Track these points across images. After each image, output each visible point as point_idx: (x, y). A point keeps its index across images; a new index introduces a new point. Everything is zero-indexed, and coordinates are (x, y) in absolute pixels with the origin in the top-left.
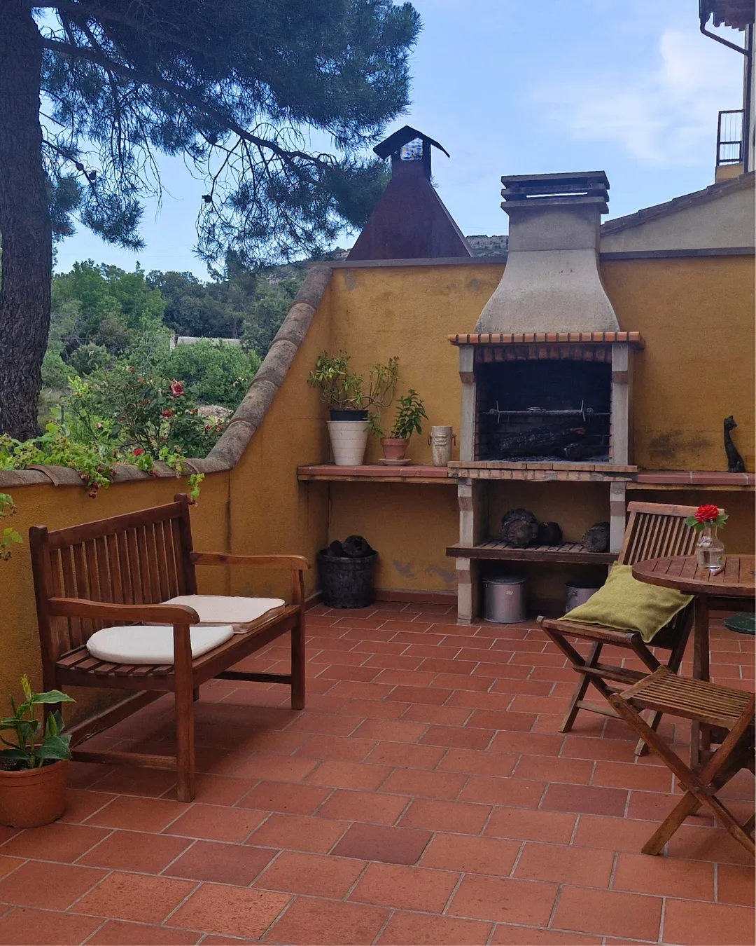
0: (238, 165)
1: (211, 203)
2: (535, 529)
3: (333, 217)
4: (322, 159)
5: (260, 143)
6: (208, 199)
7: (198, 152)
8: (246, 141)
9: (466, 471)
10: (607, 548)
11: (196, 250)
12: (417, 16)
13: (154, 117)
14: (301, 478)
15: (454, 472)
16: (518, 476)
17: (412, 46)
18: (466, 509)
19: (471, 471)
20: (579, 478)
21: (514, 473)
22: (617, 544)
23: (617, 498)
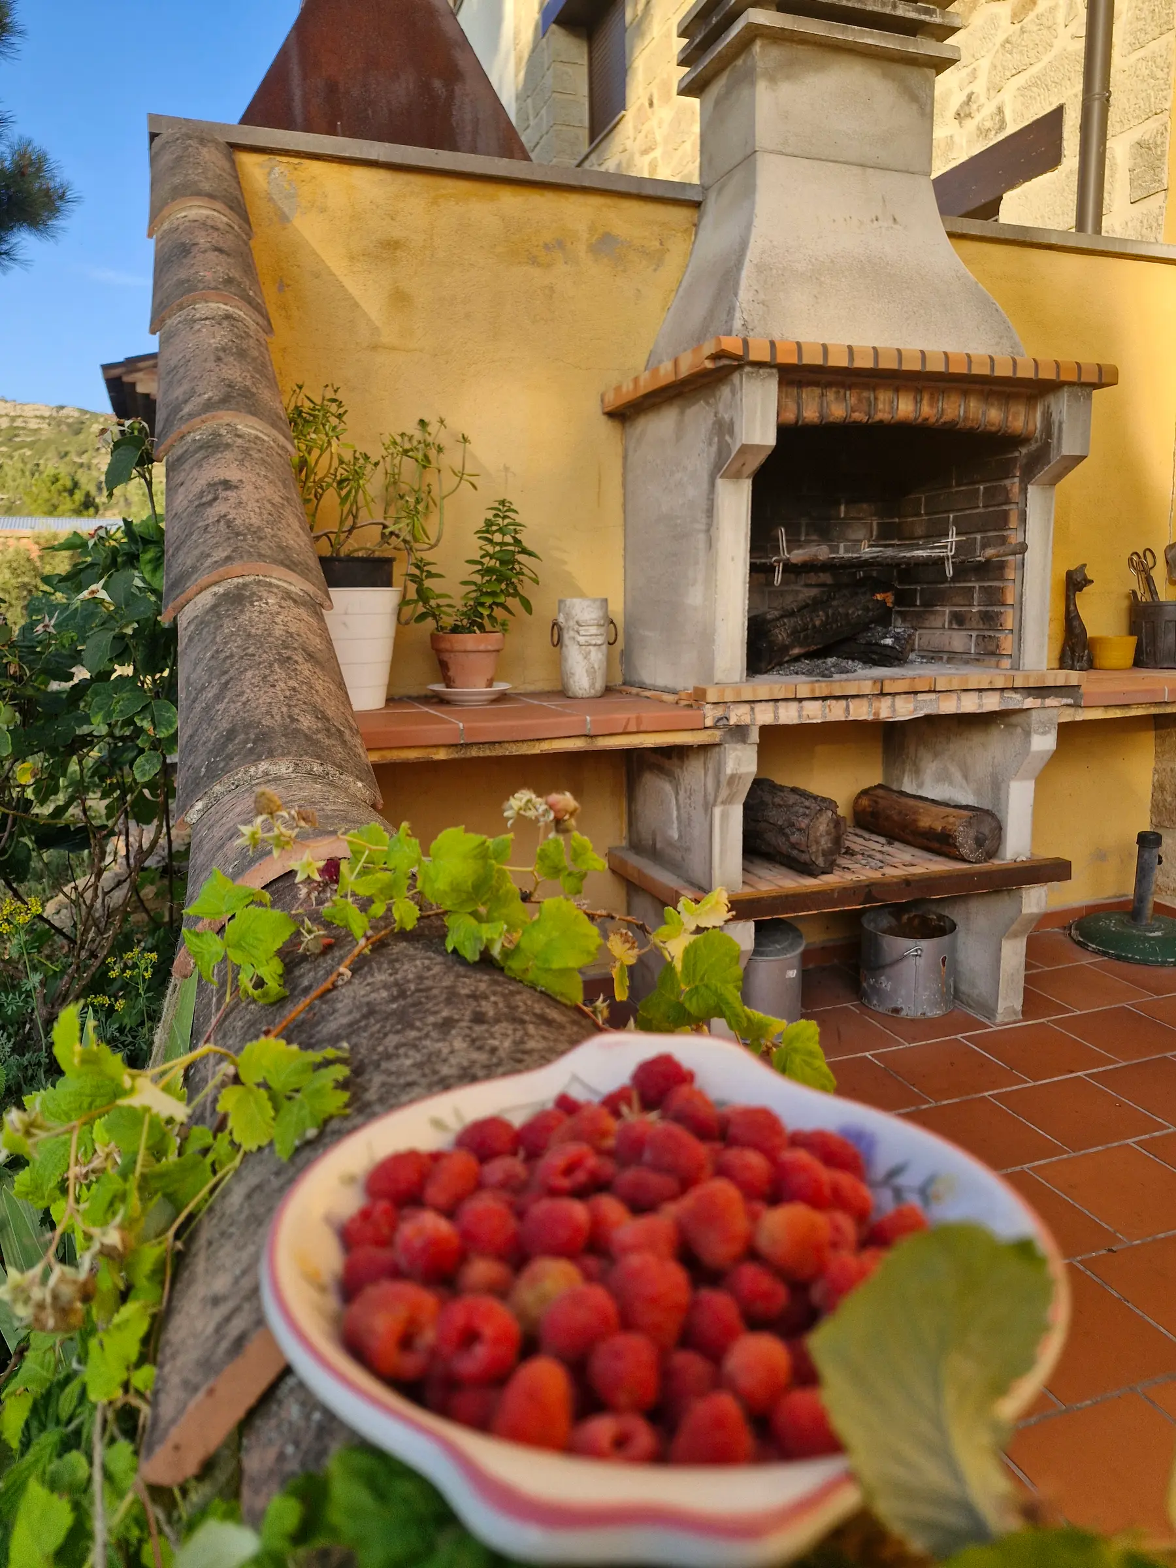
10: (998, 852)
15: (719, 712)
16: (861, 712)
19: (759, 707)
20: (980, 706)
21: (853, 704)
22: (1018, 840)
23: (1041, 744)
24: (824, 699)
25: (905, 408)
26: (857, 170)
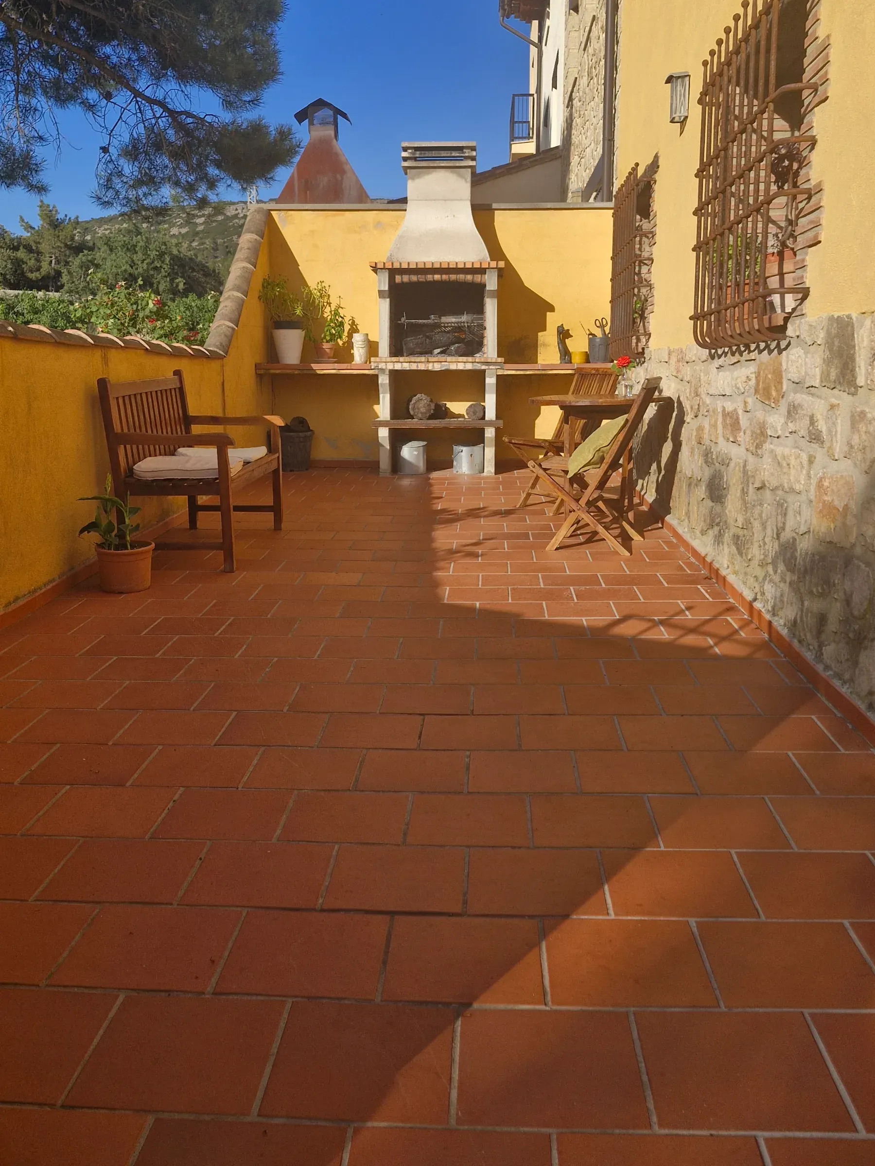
0: (132, 120)
1: (108, 154)
2: (434, 407)
3: (213, 171)
4: (208, 119)
5: (152, 101)
6: (105, 150)
7: (90, 107)
8: (138, 99)
9: (384, 364)
10: (483, 418)
11: (93, 195)
13: (44, 72)
14: (259, 372)
15: (376, 364)
16: (422, 367)
17: (279, 23)
18: (384, 393)
19: (388, 364)
20: (465, 367)
21: (419, 365)
22: (491, 414)
23: (491, 381)
24: (410, 362)
25: (437, 277)
26: (444, 201)
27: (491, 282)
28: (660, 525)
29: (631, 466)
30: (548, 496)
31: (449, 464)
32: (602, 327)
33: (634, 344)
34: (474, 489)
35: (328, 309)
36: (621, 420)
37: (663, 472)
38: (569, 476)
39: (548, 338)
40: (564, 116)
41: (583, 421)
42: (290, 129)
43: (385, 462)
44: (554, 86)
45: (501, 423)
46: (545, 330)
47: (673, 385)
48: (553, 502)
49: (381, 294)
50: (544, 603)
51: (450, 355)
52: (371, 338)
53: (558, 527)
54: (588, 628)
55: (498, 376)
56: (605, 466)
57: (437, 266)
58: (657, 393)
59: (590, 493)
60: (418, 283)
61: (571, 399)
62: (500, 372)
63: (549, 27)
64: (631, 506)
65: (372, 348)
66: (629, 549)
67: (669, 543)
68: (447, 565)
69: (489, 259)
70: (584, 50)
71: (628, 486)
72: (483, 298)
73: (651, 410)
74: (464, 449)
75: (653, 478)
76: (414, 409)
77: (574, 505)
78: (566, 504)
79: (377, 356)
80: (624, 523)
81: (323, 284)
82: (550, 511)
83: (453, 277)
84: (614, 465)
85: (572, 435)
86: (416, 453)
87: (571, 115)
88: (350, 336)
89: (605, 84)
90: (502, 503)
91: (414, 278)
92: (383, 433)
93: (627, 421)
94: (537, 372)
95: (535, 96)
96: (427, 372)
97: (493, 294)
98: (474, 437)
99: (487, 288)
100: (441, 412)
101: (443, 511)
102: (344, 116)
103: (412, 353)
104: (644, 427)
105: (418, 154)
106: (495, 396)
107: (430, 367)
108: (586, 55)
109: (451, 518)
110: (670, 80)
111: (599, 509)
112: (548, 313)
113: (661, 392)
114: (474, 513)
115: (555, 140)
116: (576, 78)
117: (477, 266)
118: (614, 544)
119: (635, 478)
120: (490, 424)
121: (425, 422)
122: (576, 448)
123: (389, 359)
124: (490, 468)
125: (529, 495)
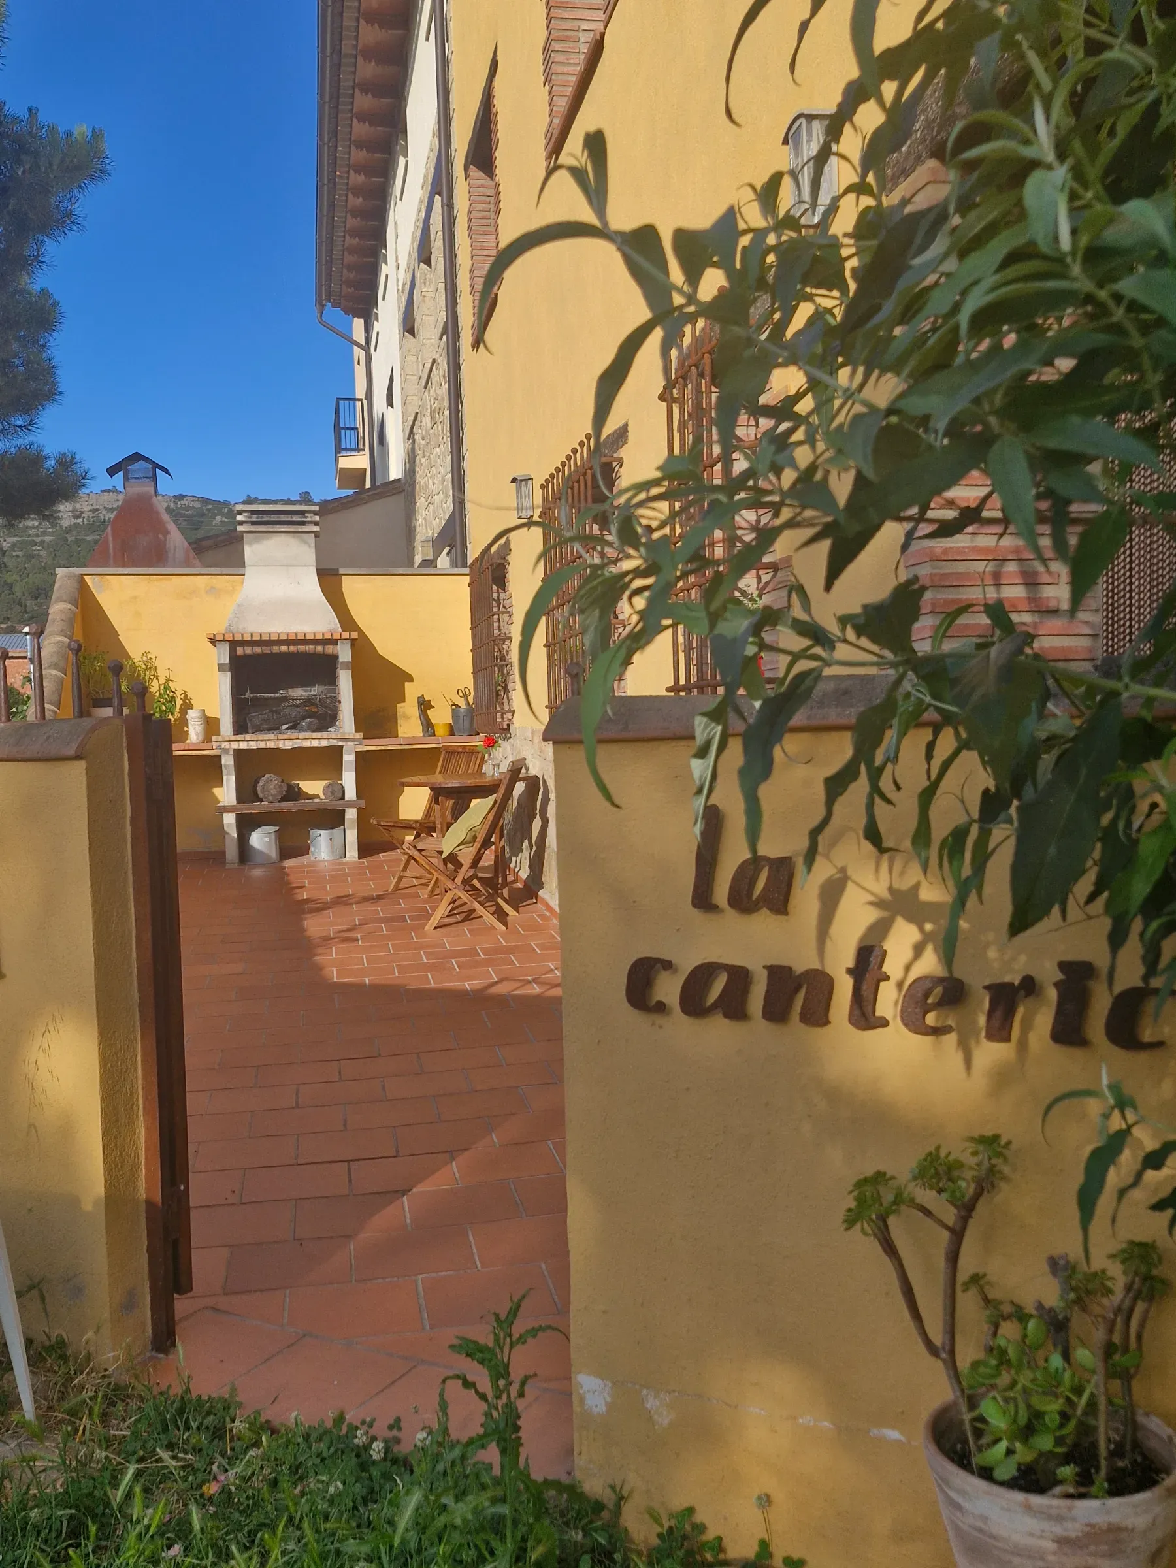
2: (285, 788)
9: (227, 743)
10: (343, 798)
12: (56, 304)
15: (218, 744)
16: (271, 745)
18: (228, 774)
19: (232, 743)
20: (318, 744)
21: (268, 742)
22: (351, 793)
23: (349, 758)
26: (286, 567)
27: (344, 654)
28: (534, 901)
29: (503, 843)
30: (420, 878)
31: (304, 851)
32: (465, 696)
33: (499, 720)
34: (338, 874)
35: (155, 683)
36: (490, 800)
37: (534, 848)
38: (444, 856)
39: (408, 710)
40: (405, 447)
41: (452, 802)
42: (73, 458)
43: (232, 852)
44: (390, 403)
45: (362, 803)
46: (404, 701)
47: (538, 763)
48: (426, 885)
49: (221, 667)
50: (429, 974)
51: (301, 730)
52: (208, 714)
53: (434, 909)
54: (472, 991)
55: (357, 752)
56: (477, 845)
57: (283, 637)
58: (523, 771)
59: (464, 873)
60: (263, 655)
61: (438, 779)
62: (360, 748)
63: (378, 333)
64: (505, 883)
65: (211, 726)
66: (505, 924)
67: (542, 916)
68: (328, 950)
69: (340, 629)
70: (425, 387)
71: (501, 864)
72: (336, 668)
73: (519, 788)
74: (322, 832)
75: (525, 855)
76: (263, 791)
77: (450, 885)
78: (441, 885)
79: (218, 734)
80: (499, 900)
81: (149, 656)
82: (424, 894)
83: (302, 648)
84: (486, 844)
85: (443, 816)
86: (267, 840)
87: (413, 449)
88: (183, 712)
89: (451, 437)
90: (373, 888)
91: (258, 650)
92: (230, 819)
93: (496, 801)
94: (399, 747)
95: (365, 402)
96: (277, 749)
97: (346, 666)
98: (332, 818)
99: (341, 659)
100: (294, 794)
101: (308, 901)
102: (166, 471)
103: (257, 730)
104: (514, 803)
105: (254, 518)
106: (354, 774)
107: (281, 745)
108: (426, 394)
109: (321, 908)
110: (514, 480)
111: (475, 888)
112: (406, 684)
113: (527, 769)
114: (341, 901)
115: (395, 471)
116: (417, 413)
117: (328, 637)
118: (490, 919)
119: (507, 855)
120: (351, 804)
121: (277, 804)
122: (448, 829)
123: (233, 738)
124: (352, 853)
125: (401, 878)
